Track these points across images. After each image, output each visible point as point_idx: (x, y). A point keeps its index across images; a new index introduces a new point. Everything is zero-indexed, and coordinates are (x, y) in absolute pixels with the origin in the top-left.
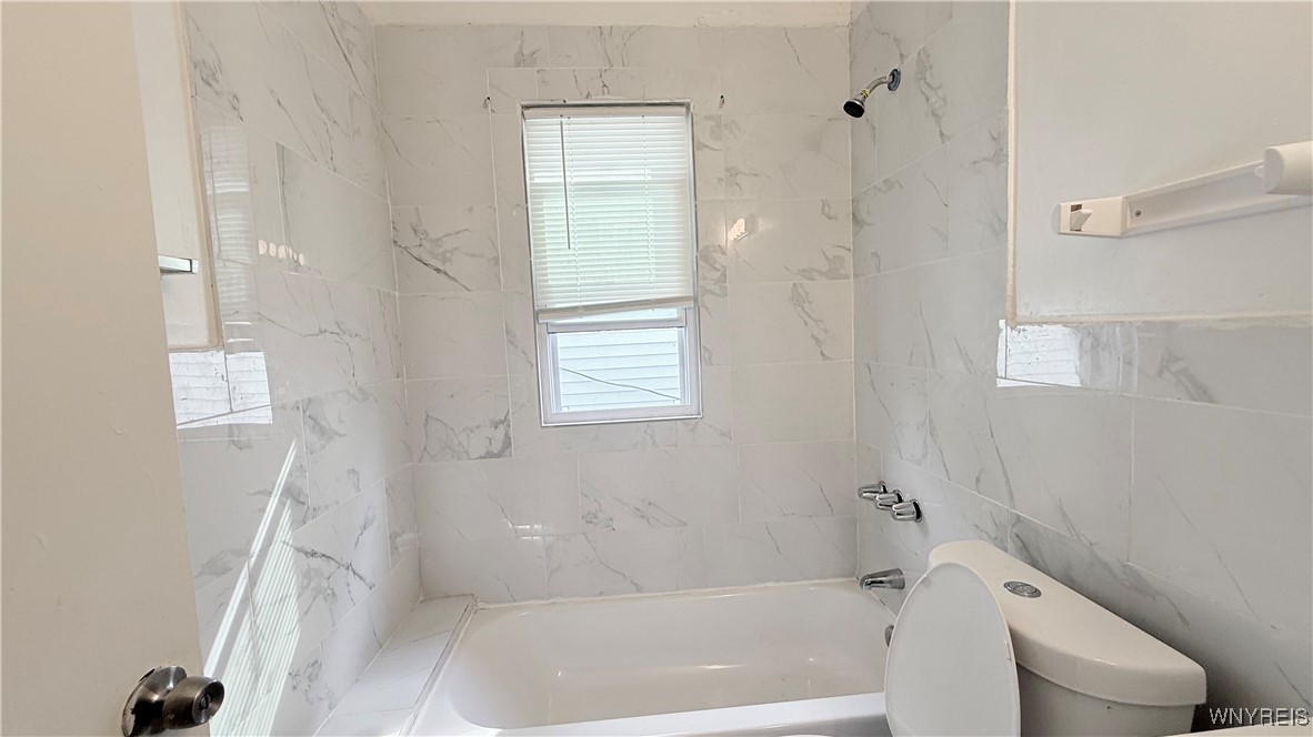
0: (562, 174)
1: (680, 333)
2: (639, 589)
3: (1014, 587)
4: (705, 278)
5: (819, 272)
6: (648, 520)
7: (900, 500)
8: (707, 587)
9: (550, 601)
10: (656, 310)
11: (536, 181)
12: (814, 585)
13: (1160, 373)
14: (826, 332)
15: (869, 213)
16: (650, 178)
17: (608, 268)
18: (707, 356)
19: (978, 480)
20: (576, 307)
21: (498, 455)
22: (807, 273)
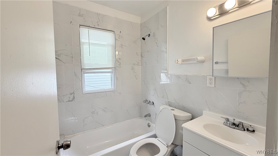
0: (88, 40)
1: (111, 74)
2: (103, 126)
3: (172, 110)
4: (117, 64)
5: (136, 65)
6: (105, 111)
7: (150, 102)
8: (116, 123)
9: (84, 132)
10: (107, 70)
11: (82, 41)
12: (135, 119)
13: (186, 81)
14: (137, 74)
15: (144, 55)
16: (106, 44)
17: (98, 61)
18: (117, 79)
19: (163, 97)
20: (91, 68)
21: (72, 101)
22: (134, 64)
